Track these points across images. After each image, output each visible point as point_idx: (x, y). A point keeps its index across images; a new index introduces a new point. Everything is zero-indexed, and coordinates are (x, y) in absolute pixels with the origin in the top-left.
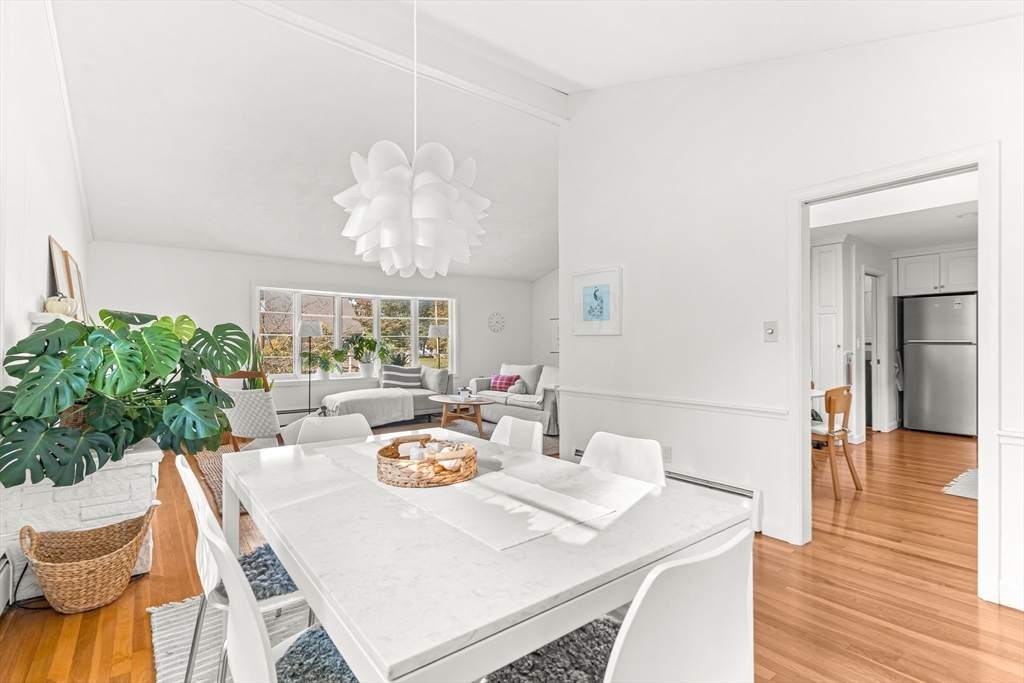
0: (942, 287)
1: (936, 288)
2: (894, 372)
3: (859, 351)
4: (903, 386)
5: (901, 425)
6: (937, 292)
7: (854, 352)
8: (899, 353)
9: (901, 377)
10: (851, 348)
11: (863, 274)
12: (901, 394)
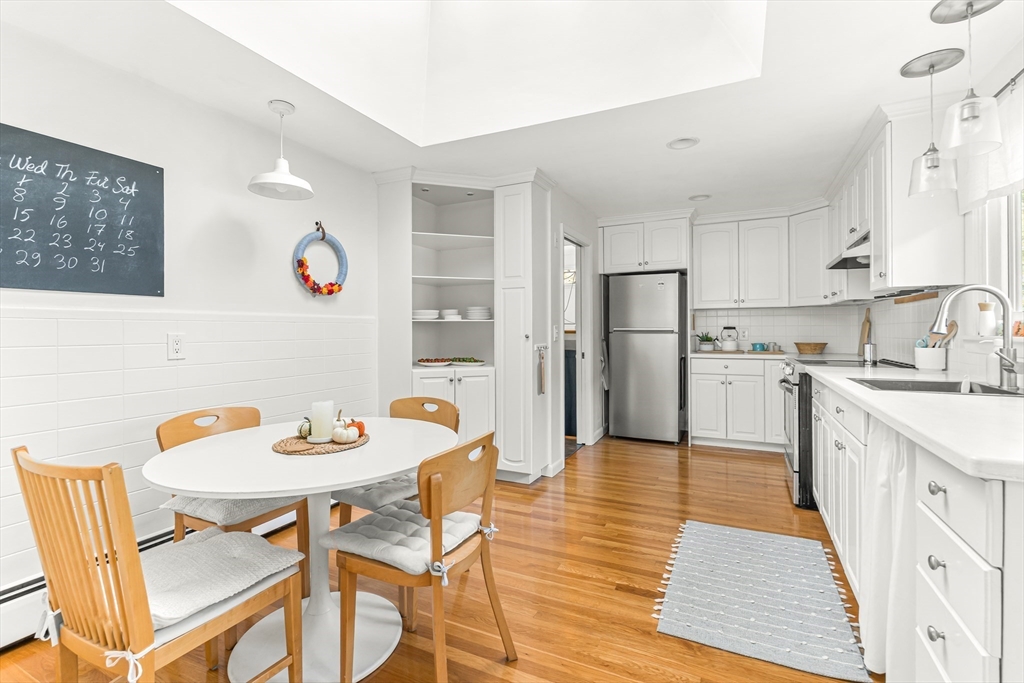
0: (646, 263)
1: (640, 264)
2: (600, 366)
3: (555, 342)
4: (609, 383)
5: (606, 434)
6: (641, 269)
7: (550, 345)
8: (605, 343)
9: (607, 372)
10: (545, 340)
11: (562, 238)
12: (607, 393)
